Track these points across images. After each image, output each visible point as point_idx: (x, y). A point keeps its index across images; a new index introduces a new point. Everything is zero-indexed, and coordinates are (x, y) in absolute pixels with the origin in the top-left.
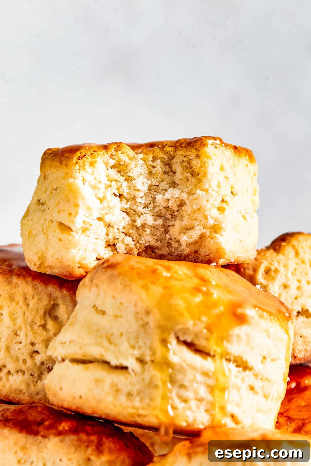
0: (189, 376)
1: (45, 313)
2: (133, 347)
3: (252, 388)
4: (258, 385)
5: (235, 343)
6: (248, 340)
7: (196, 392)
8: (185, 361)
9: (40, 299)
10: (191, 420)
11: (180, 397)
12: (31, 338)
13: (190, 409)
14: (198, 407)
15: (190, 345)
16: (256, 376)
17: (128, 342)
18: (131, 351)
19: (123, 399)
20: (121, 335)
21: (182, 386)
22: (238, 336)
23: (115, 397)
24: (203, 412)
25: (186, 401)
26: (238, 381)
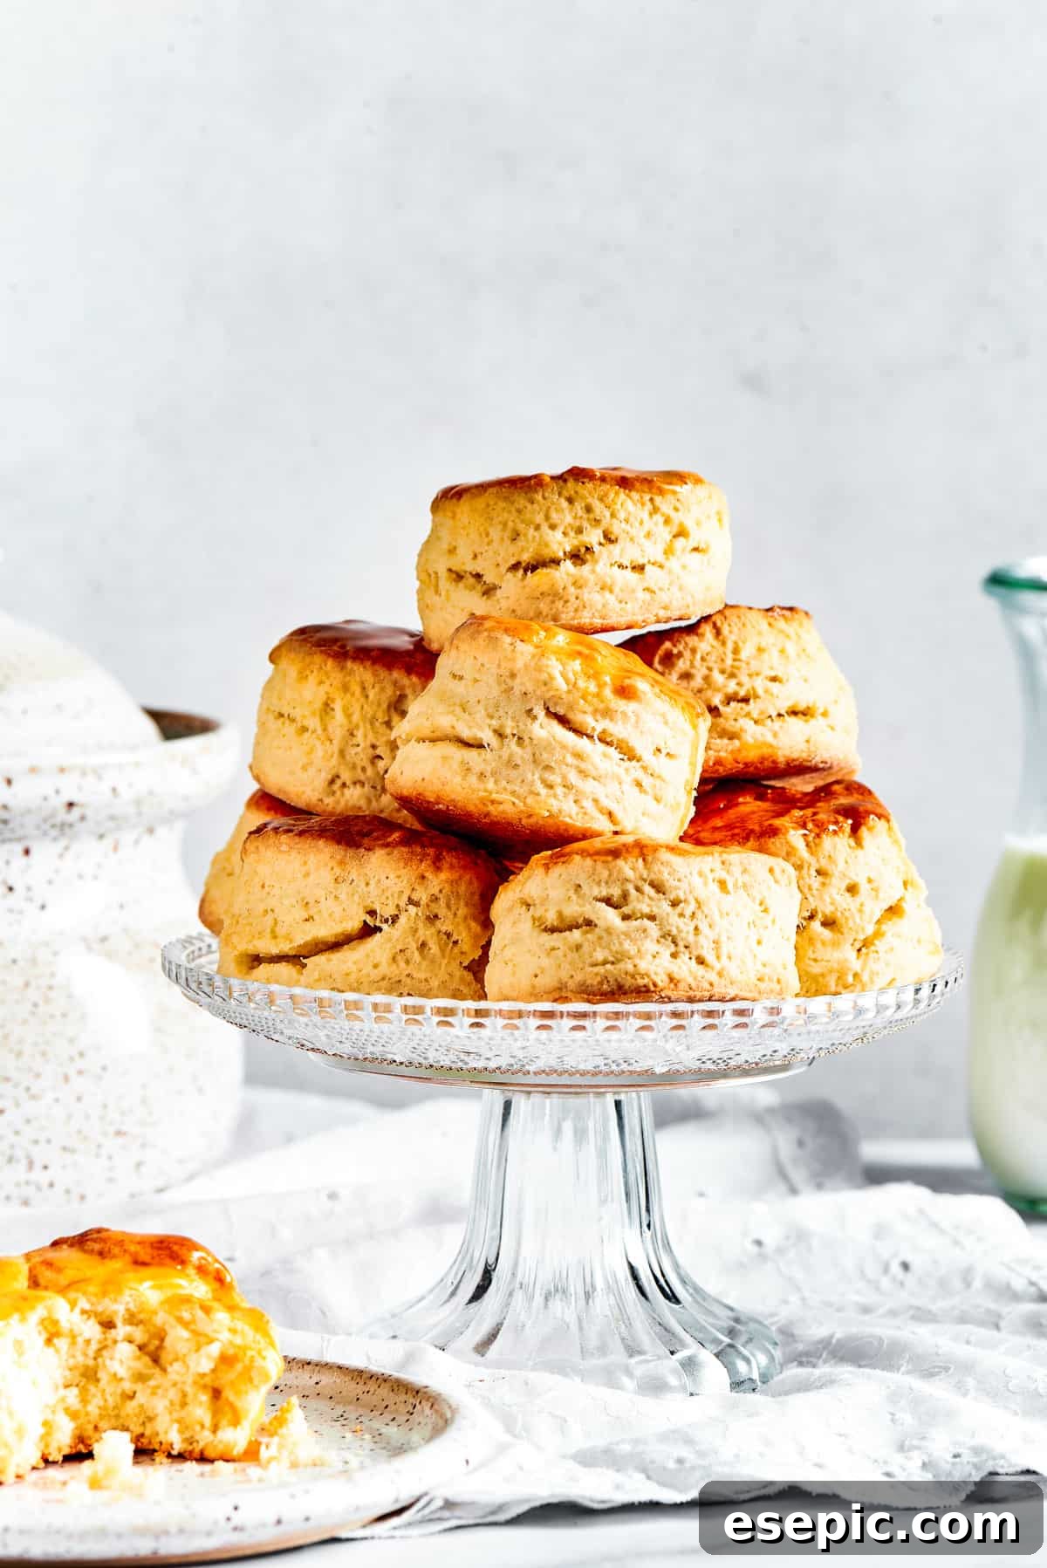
0: (557, 756)
1: (389, 707)
2: (491, 717)
3: (639, 784)
4: (647, 782)
5: (620, 723)
6: (637, 722)
7: (564, 777)
8: (553, 737)
9: (383, 689)
10: (555, 810)
11: (543, 781)
12: (371, 739)
13: (555, 796)
14: (565, 795)
15: (563, 720)
16: (645, 768)
17: (486, 710)
18: (488, 721)
19: (473, 779)
20: (479, 702)
21: (548, 768)
22: (624, 714)
23: (464, 778)
24: (572, 803)
25: (551, 787)
26: (621, 771)
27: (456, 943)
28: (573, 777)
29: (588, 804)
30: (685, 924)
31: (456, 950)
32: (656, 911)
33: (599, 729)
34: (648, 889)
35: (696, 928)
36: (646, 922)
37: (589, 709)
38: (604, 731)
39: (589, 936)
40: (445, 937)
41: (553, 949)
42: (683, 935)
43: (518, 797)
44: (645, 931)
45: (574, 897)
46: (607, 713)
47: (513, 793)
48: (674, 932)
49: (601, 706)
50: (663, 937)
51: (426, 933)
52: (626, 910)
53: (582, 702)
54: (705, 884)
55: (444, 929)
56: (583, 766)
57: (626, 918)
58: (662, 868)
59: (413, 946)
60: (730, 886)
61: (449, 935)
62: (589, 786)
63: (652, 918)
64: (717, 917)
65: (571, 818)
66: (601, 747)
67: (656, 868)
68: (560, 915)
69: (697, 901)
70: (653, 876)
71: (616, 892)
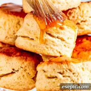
0: (49, 42)
1: (17, 24)
2: (35, 34)
3: (65, 46)
4: (66, 45)
6: (64, 34)
7: (50, 46)
8: (48, 38)
9: (15, 20)
10: (49, 53)
11: (46, 47)
13: (49, 50)
15: (50, 34)
16: (66, 42)
20: (33, 31)
21: (47, 44)
24: (52, 51)
25: (48, 48)
26: (61, 44)
27: (30, 74)
28: (52, 46)
29: (55, 51)
30: (76, 78)
31: (30, 76)
32: (70, 75)
33: (57, 36)
34: (68, 71)
35: (78, 79)
36: (68, 78)
37: (55, 32)
38: (58, 36)
39: (56, 80)
40: (28, 74)
41: (49, 82)
42: (75, 80)
43: (41, 51)
44: (67, 79)
45: (53, 72)
46: (58, 33)
47: (40, 50)
48: (73, 80)
49: (57, 32)
50: (71, 81)
51: (24, 73)
52: (64, 75)
53: (53, 31)
54: (80, 69)
55: (28, 72)
56: (54, 44)
57: (64, 76)
58: (71, 67)
59: (22, 76)
60: (84, 69)
61: (28, 73)
62: (55, 48)
63: (69, 77)
64: (82, 76)
65: (52, 54)
66: (57, 39)
67: (70, 66)
68: (50, 75)
69: (78, 73)
70: (69, 68)
71: (62, 71)
